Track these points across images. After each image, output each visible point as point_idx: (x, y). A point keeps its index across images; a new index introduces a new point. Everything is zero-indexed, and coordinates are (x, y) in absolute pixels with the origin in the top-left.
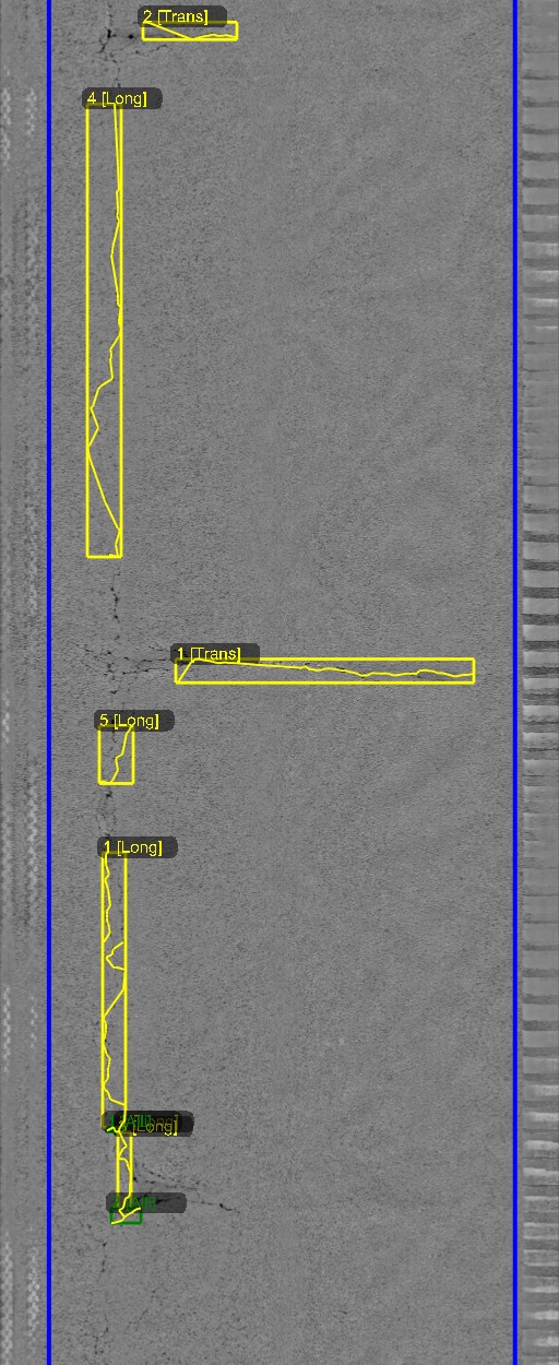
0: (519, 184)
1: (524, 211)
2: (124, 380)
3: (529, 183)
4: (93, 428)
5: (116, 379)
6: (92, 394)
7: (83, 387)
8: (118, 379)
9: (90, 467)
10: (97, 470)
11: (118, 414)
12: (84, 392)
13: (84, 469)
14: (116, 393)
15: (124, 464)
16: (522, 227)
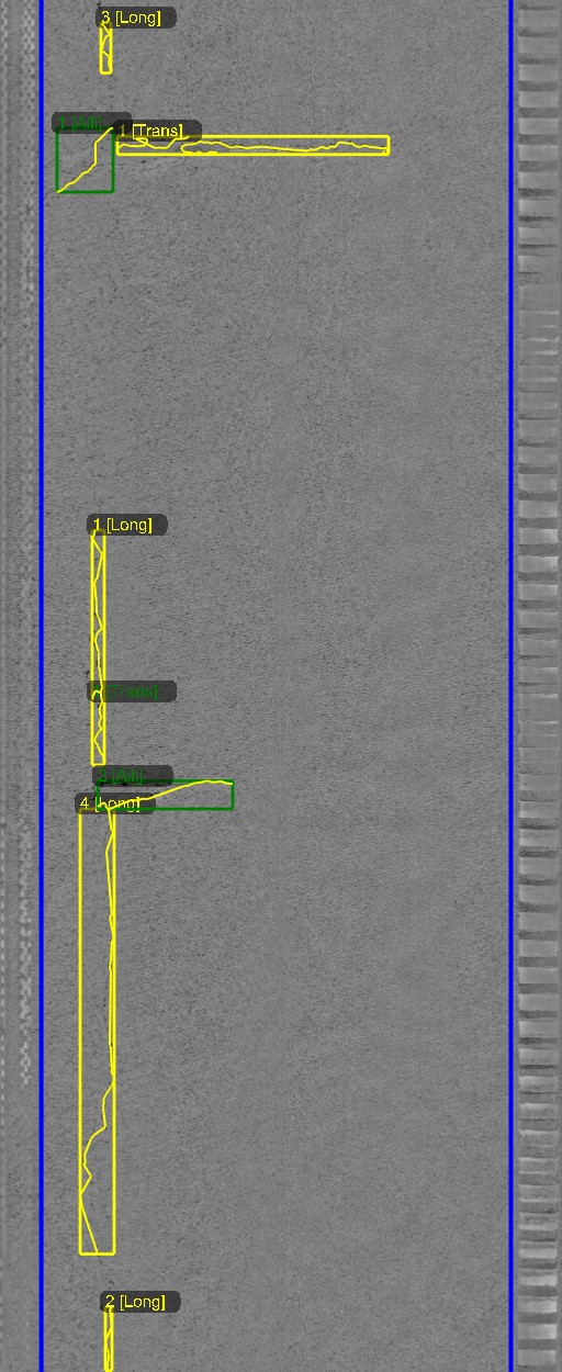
0: (515, 937)
1: (520, 965)
2: (117, 1130)
3: (525, 935)
4: (85, 1176)
5: (109, 1128)
6: (85, 1144)
7: (76, 1136)
8: (111, 1128)
9: (83, 1218)
10: (90, 1221)
11: (111, 1162)
12: (77, 1140)
13: (77, 1221)
14: (109, 1142)
15: (117, 1216)
16: (518, 979)
